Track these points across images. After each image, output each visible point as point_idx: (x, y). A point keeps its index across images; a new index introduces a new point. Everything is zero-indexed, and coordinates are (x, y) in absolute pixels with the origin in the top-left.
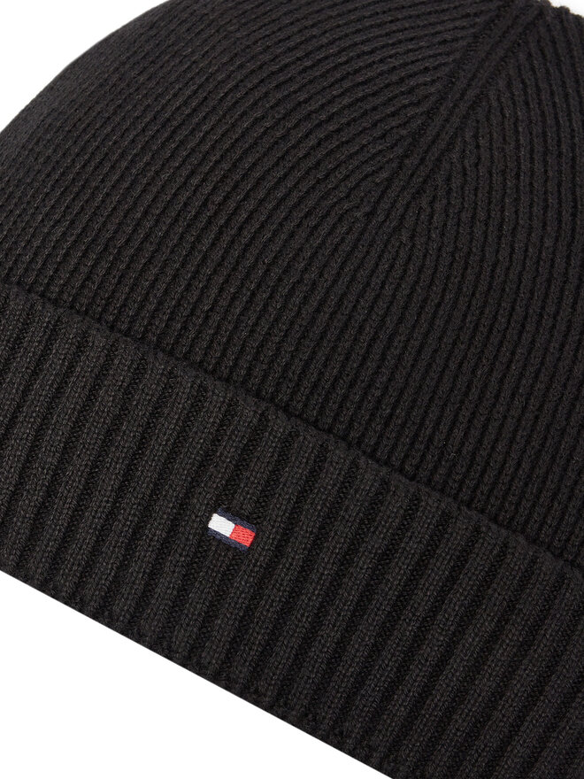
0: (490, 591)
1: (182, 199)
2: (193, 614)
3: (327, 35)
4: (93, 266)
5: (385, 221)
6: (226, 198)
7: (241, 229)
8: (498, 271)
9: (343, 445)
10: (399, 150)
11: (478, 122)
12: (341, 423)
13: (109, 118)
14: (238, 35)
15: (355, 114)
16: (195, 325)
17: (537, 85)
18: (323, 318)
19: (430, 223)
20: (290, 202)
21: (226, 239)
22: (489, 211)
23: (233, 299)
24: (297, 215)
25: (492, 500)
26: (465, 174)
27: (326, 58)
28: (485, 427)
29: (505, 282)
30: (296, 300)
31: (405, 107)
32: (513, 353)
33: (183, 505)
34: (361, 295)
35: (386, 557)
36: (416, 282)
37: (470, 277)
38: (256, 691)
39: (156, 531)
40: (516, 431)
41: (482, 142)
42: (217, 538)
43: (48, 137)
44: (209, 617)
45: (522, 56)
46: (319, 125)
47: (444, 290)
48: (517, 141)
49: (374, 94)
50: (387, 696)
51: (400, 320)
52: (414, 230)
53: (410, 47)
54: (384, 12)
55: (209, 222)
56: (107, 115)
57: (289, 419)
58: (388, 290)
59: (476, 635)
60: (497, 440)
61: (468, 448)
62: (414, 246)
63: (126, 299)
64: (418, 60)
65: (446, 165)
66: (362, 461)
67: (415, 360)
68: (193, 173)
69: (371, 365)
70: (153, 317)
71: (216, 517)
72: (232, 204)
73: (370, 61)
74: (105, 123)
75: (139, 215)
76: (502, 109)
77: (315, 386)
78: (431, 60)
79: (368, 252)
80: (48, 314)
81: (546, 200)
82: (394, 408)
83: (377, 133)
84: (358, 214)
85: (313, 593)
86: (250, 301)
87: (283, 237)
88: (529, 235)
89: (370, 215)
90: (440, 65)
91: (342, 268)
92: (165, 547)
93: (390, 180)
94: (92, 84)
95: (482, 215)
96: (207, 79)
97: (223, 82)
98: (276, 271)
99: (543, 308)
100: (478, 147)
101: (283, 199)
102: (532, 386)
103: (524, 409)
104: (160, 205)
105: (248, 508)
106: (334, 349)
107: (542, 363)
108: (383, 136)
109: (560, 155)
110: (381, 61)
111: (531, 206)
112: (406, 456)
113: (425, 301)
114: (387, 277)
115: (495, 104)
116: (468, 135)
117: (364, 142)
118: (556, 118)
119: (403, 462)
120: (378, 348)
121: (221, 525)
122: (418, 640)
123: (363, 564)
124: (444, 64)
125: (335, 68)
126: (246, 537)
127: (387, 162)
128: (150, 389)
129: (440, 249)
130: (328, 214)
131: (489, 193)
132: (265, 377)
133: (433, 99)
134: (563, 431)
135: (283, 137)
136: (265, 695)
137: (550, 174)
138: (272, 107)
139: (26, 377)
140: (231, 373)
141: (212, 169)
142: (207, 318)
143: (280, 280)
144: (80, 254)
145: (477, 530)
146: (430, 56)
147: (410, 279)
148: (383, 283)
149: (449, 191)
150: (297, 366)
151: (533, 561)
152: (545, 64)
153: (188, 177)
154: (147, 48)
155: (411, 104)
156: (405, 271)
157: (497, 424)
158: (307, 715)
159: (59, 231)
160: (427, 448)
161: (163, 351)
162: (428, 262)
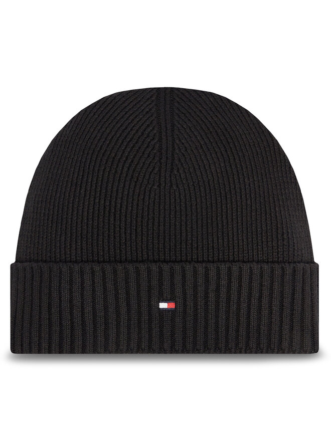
0: (253, 284)
1: (96, 209)
2: (167, 337)
3: (108, 129)
4: (81, 245)
5: (165, 185)
6: (110, 202)
7: (120, 210)
8: (211, 183)
9: (188, 264)
10: (157, 159)
11: (178, 135)
12: (183, 256)
13: (56, 191)
14: (80, 143)
15: (135, 153)
16: (123, 249)
17: (188, 112)
18: (162, 228)
19: (181, 178)
20: (131, 194)
21: (118, 216)
22: (198, 164)
23: (131, 234)
24: (136, 197)
25: (240, 255)
26: (184, 156)
27: (112, 137)
28: (228, 234)
29: (214, 186)
30: (150, 225)
31: (150, 142)
32: (227, 207)
33: (150, 306)
34: (170, 214)
35: (218, 290)
36: (186, 200)
37: (202, 190)
38: (197, 350)
39: (145, 317)
40: (238, 231)
41: (183, 141)
42: (164, 310)
43: (40, 206)
44: (172, 335)
45: (176, 104)
46: (125, 162)
47: (196, 198)
48: (194, 135)
49: (136, 143)
50: (237, 331)
51: (186, 216)
52: (177, 183)
53: (138, 120)
54: (121, 112)
55: (109, 213)
56: (55, 190)
57: (168, 264)
58: (178, 208)
59: (255, 299)
60: (233, 237)
61: (226, 243)
62: (179, 189)
63: (97, 250)
64: (143, 124)
65: (176, 156)
66: (196, 265)
67: (197, 226)
68: (95, 198)
69: (184, 234)
70: (109, 252)
71: (160, 304)
72: (113, 203)
73: (127, 132)
74: (56, 193)
75: (86, 221)
76: (182, 126)
77: (170, 249)
78: (147, 121)
79: (165, 199)
80: (76, 267)
81: (215, 150)
82: (197, 243)
83: (146, 156)
84: (155, 187)
85: (201, 312)
86: (136, 233)
87: (135, 207)
88: (215, 165)
89: (159, 186)
90: (152, 121)
91: (159, 208)
92: (150, 321)
93: (160, 170)
94: (44, 181)
95: (197, 167)
96: (80, 163)
97: (85, 161)
98: (139, 219)
99: (230, 187)
100: (183, 144)
101: (128, 194)
102: (237, 214)
103: (237, 223)
104: (91, 214)
105: (169, 297)
106: (170, 235)
107: (237, 206)
108: (149, 156)
109: (211, 132)
110: (131, 130)
111: (211, 155)
112: (208, 256)
113: (191, 205)
114: (175, 204)
115: (179, 126)
116: (177, 141)
117: (143, 161)
118: (202, 120)
119: (208, 257)
120: (183, 228)
121: (163, 305)
122: (238, 309)
123: (212, 295)
124: (153, 120)
125: (118, 140)
126: (172, 305)
127: (155, 164)
128: (121, 276)
129: (188, 186)
130: (145, 192)
131: (195, 157)
132: (153, 254)
133: (157, 134)
134: (252, 224)
135: (116, 172)
136: (200, 350)
137: (211, 140)
138: (106, 163)
139: (80, 292)
140: (142, 257)
141: (100, 194)
142: (126, 244)
143: (142, 221)
144: (75, 243)
145: (240, 268)
146: (146, 120)
147: (183, 201)
148: (175, 207)
149: (182, 164)
150: (161, 246)
151: (261, 268)
152: (186, 103)
153: (94, 200)
154: (55, 160)
155: (151, 140)
156: (180, 199)
157: (231, 232)
158: (216, 349)
159: (63, 238)
160: (213, 250)
161: (118, 262)
162: (186, 192)
